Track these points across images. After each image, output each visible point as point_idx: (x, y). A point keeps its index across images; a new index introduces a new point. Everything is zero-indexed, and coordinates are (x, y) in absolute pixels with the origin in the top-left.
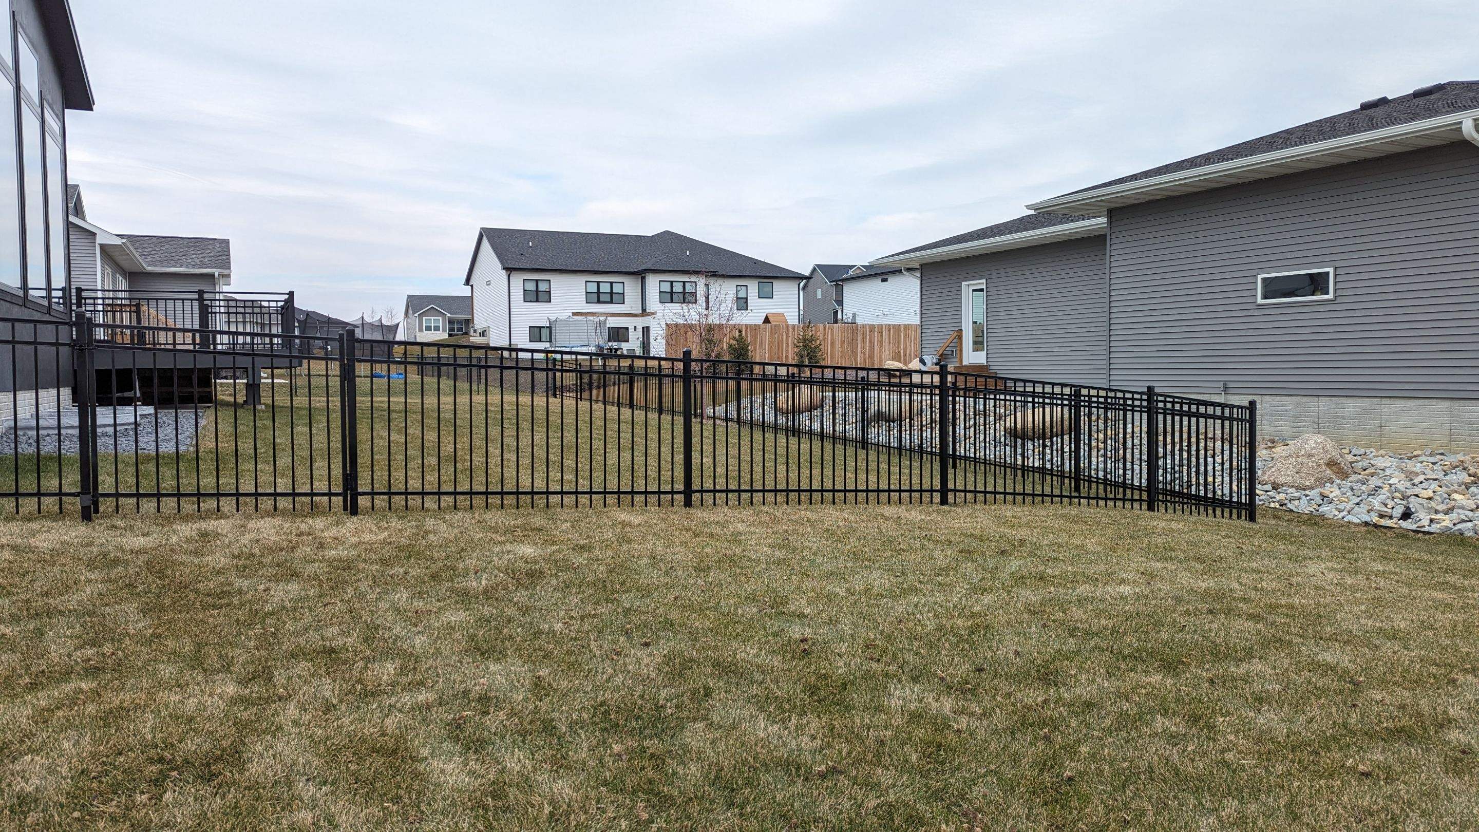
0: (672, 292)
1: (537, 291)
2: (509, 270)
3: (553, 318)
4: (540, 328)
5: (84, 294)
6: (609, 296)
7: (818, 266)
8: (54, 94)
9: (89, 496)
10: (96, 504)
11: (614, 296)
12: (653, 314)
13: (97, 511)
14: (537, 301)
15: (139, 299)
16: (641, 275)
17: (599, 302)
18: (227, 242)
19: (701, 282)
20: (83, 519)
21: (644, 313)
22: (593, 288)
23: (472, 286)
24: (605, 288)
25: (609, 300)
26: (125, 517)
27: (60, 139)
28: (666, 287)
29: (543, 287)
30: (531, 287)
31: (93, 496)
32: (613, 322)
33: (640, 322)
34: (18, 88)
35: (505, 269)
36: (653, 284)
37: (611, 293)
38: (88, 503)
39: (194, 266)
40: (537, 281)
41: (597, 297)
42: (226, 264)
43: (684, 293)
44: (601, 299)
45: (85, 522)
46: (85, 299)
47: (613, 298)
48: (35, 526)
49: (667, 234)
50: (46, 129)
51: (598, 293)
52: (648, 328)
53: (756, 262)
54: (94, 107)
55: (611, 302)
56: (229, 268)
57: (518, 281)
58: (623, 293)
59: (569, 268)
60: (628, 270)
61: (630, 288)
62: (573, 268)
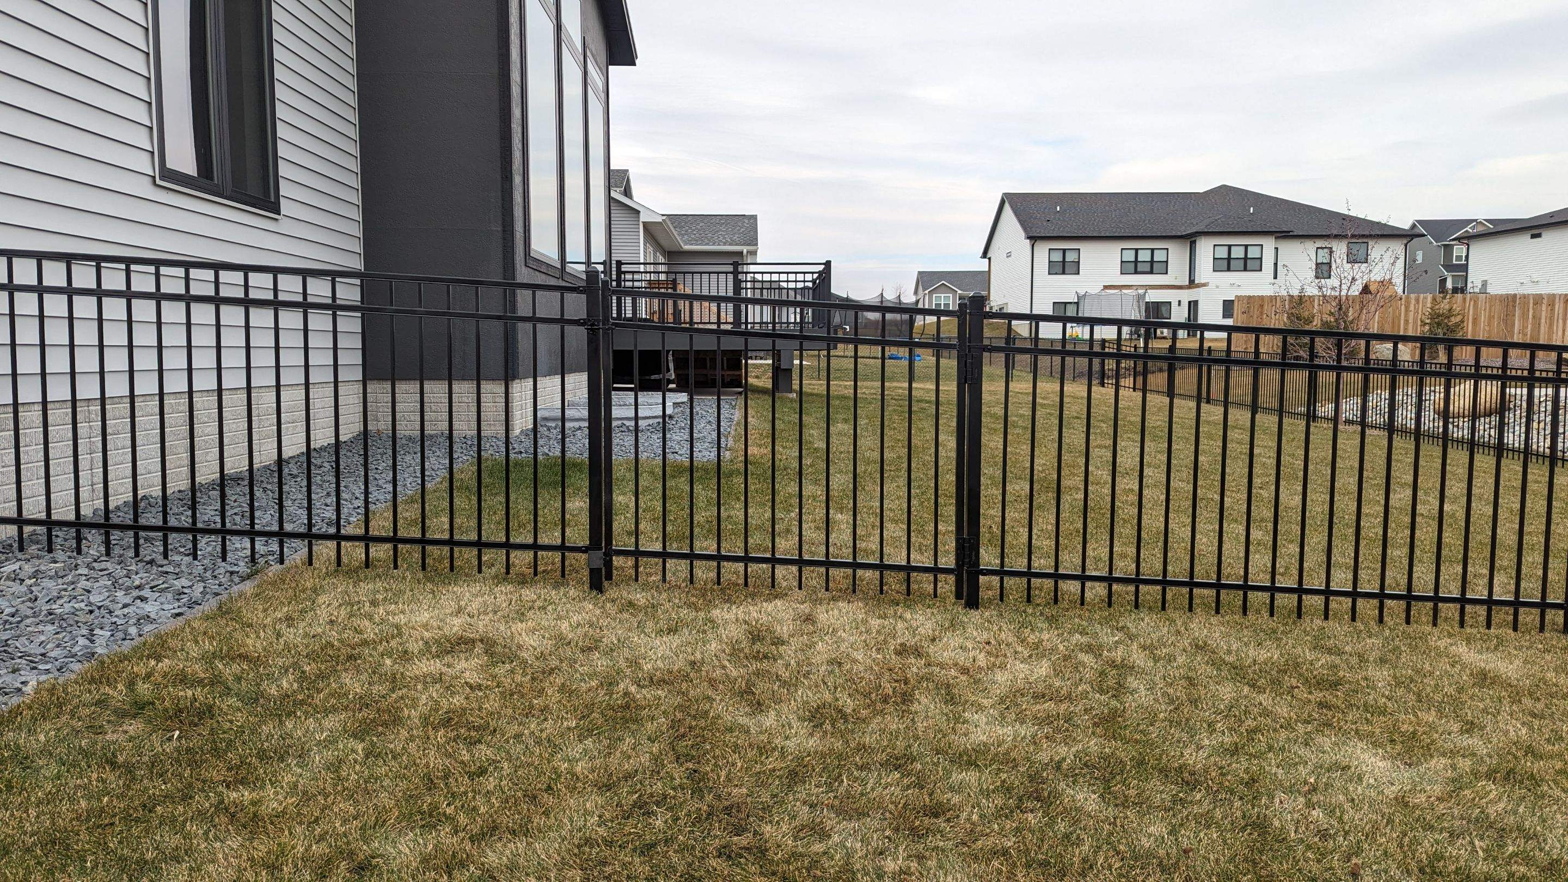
0: (1229, 259)
1: (1064, 261)
2: (1034, 239)
3: (1082, 293)
4: (1066, 303)
5: (624, 268)
6: (1149, 265)
7: (1418, 221)
8: (598, 45)
9: (600, 554)
10: (609, 564)
11: (1155, 265)
12: (1204, 285)
13: (609, 577)
14: (1064, 273)
15: (676, 273)
16: (1191, 239)
17: (1136, 272)
18: (754, 218)
19: (1269, 245)
20: (591, 588)
21: (1192, 284)
22: (1130, 256)
23: (990, 259)
24: (1144, 256)
25: (1148, 270)
26: (646, 587)
27: (603, 96)
28: (1222, 253)
29: (1070, 257)
30: (1057, 257)
31: (605, 554)
32: (1154, 296)
33: (1187, 296)
34: (559, 27)
35: (1029, 238)
36: (1206, 250)
37: (1152, 262)
38: (598, 563)
39: (725, 244)
40: (1064, 251)
41: (1134, 267)
42: (753, 241)
43: (1246, 258)
44: (1139, 270)
45: (595, 592)
46: (625, 273)
47: (1152, 267)
48: (528, 594)
49: (1224, 190)
50: (589, 81)
51: (1136, 262)
52: (1196, 302)
53: (1344, 218)
54: (637, 62)
55: (1151, 272)
56: (756, 244)
57: (1043, 252)
58: (1167, 262)
59: (1103, 234)
60: (1174, 233)
61: (1176, 255)
62: (1108, 234)
